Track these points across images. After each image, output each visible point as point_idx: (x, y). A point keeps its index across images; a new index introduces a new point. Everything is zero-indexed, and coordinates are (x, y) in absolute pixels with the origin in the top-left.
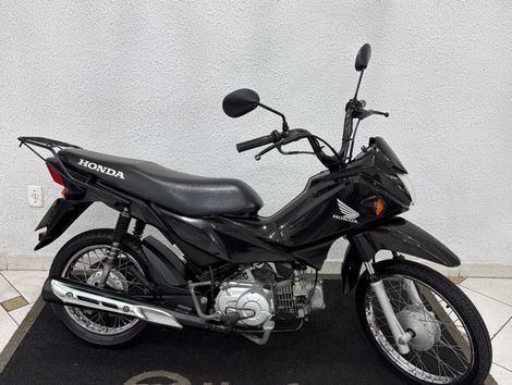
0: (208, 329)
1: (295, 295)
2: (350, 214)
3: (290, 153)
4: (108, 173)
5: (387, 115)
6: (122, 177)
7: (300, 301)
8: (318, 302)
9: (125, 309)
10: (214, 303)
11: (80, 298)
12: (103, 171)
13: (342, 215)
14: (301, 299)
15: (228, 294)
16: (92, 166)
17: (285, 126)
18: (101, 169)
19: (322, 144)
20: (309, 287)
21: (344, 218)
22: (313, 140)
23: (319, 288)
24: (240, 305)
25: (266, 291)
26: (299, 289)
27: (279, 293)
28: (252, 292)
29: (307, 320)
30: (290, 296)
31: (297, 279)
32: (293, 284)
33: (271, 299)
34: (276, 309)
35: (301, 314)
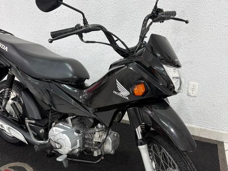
1: (94, 140)
2: (124, 92)
3: (88, 42)
5: (187, 22)
8: (109, 148)
9: (2, 126)
13: (119, 92)
14: (98, 144)
17: (85, 21)
22: (109, 35)
23: (110, 139)
24: (56, 140)
25: (75, 133)
26: (97, 137)
27: (86, 137)
28: (63, 133)
29: (103, 158)
30: (91, 140)
31: (97, 130)
32: (95, 133)
33: (78, 140)
34: (83, 146)
35: (96, 154)
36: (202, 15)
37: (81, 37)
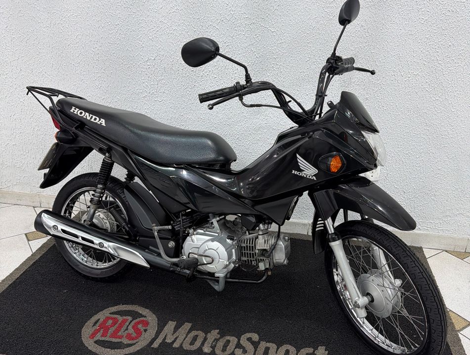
0: (173, 272)
1: (258, 247)
2: (309, 171)
3: (252, 106)
4: (92, 120)
5: (373, 73)
6: (104, 124)
7: (263, 255)
8: (280, 257)
9: (100, 244)
10: (182, 248)
11: (64, 231)
12: (88, 118)
13: (301, 171)
14: (264, 252)
15: (192, 241)
16: (81, 113)
17: (248, 77)
18: (87, 116)
19: (288, 99)
20: (272, 241)
21: (302, 174)
22: (278, 94)
23: (281, 244)
24: (201, 252)
25: (229, 241)
26: (262, 243)
27: (243, 245)
28: (212, 240)
29: (270, 273)
30: (253, 248)
31: (261, 233)
32: (257, 238)
33: (233, 250)
34: (240, 259)
35: (262, 267)
36: (382, 59)
37: (241, 99)
